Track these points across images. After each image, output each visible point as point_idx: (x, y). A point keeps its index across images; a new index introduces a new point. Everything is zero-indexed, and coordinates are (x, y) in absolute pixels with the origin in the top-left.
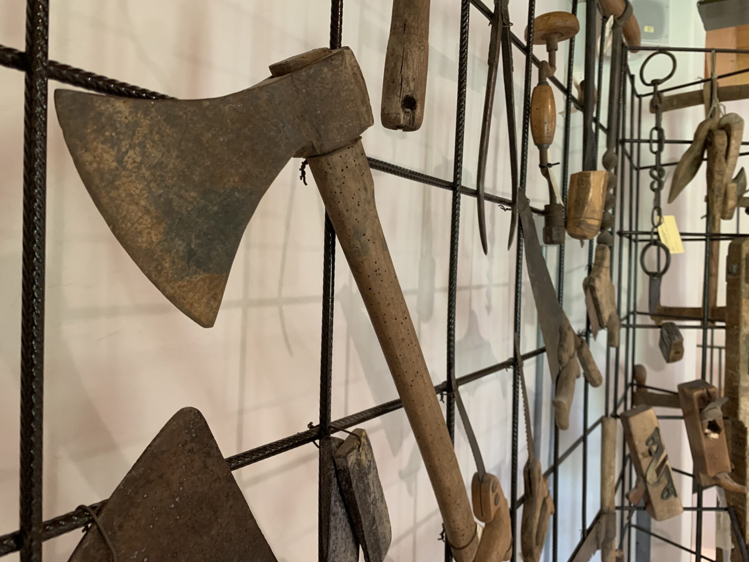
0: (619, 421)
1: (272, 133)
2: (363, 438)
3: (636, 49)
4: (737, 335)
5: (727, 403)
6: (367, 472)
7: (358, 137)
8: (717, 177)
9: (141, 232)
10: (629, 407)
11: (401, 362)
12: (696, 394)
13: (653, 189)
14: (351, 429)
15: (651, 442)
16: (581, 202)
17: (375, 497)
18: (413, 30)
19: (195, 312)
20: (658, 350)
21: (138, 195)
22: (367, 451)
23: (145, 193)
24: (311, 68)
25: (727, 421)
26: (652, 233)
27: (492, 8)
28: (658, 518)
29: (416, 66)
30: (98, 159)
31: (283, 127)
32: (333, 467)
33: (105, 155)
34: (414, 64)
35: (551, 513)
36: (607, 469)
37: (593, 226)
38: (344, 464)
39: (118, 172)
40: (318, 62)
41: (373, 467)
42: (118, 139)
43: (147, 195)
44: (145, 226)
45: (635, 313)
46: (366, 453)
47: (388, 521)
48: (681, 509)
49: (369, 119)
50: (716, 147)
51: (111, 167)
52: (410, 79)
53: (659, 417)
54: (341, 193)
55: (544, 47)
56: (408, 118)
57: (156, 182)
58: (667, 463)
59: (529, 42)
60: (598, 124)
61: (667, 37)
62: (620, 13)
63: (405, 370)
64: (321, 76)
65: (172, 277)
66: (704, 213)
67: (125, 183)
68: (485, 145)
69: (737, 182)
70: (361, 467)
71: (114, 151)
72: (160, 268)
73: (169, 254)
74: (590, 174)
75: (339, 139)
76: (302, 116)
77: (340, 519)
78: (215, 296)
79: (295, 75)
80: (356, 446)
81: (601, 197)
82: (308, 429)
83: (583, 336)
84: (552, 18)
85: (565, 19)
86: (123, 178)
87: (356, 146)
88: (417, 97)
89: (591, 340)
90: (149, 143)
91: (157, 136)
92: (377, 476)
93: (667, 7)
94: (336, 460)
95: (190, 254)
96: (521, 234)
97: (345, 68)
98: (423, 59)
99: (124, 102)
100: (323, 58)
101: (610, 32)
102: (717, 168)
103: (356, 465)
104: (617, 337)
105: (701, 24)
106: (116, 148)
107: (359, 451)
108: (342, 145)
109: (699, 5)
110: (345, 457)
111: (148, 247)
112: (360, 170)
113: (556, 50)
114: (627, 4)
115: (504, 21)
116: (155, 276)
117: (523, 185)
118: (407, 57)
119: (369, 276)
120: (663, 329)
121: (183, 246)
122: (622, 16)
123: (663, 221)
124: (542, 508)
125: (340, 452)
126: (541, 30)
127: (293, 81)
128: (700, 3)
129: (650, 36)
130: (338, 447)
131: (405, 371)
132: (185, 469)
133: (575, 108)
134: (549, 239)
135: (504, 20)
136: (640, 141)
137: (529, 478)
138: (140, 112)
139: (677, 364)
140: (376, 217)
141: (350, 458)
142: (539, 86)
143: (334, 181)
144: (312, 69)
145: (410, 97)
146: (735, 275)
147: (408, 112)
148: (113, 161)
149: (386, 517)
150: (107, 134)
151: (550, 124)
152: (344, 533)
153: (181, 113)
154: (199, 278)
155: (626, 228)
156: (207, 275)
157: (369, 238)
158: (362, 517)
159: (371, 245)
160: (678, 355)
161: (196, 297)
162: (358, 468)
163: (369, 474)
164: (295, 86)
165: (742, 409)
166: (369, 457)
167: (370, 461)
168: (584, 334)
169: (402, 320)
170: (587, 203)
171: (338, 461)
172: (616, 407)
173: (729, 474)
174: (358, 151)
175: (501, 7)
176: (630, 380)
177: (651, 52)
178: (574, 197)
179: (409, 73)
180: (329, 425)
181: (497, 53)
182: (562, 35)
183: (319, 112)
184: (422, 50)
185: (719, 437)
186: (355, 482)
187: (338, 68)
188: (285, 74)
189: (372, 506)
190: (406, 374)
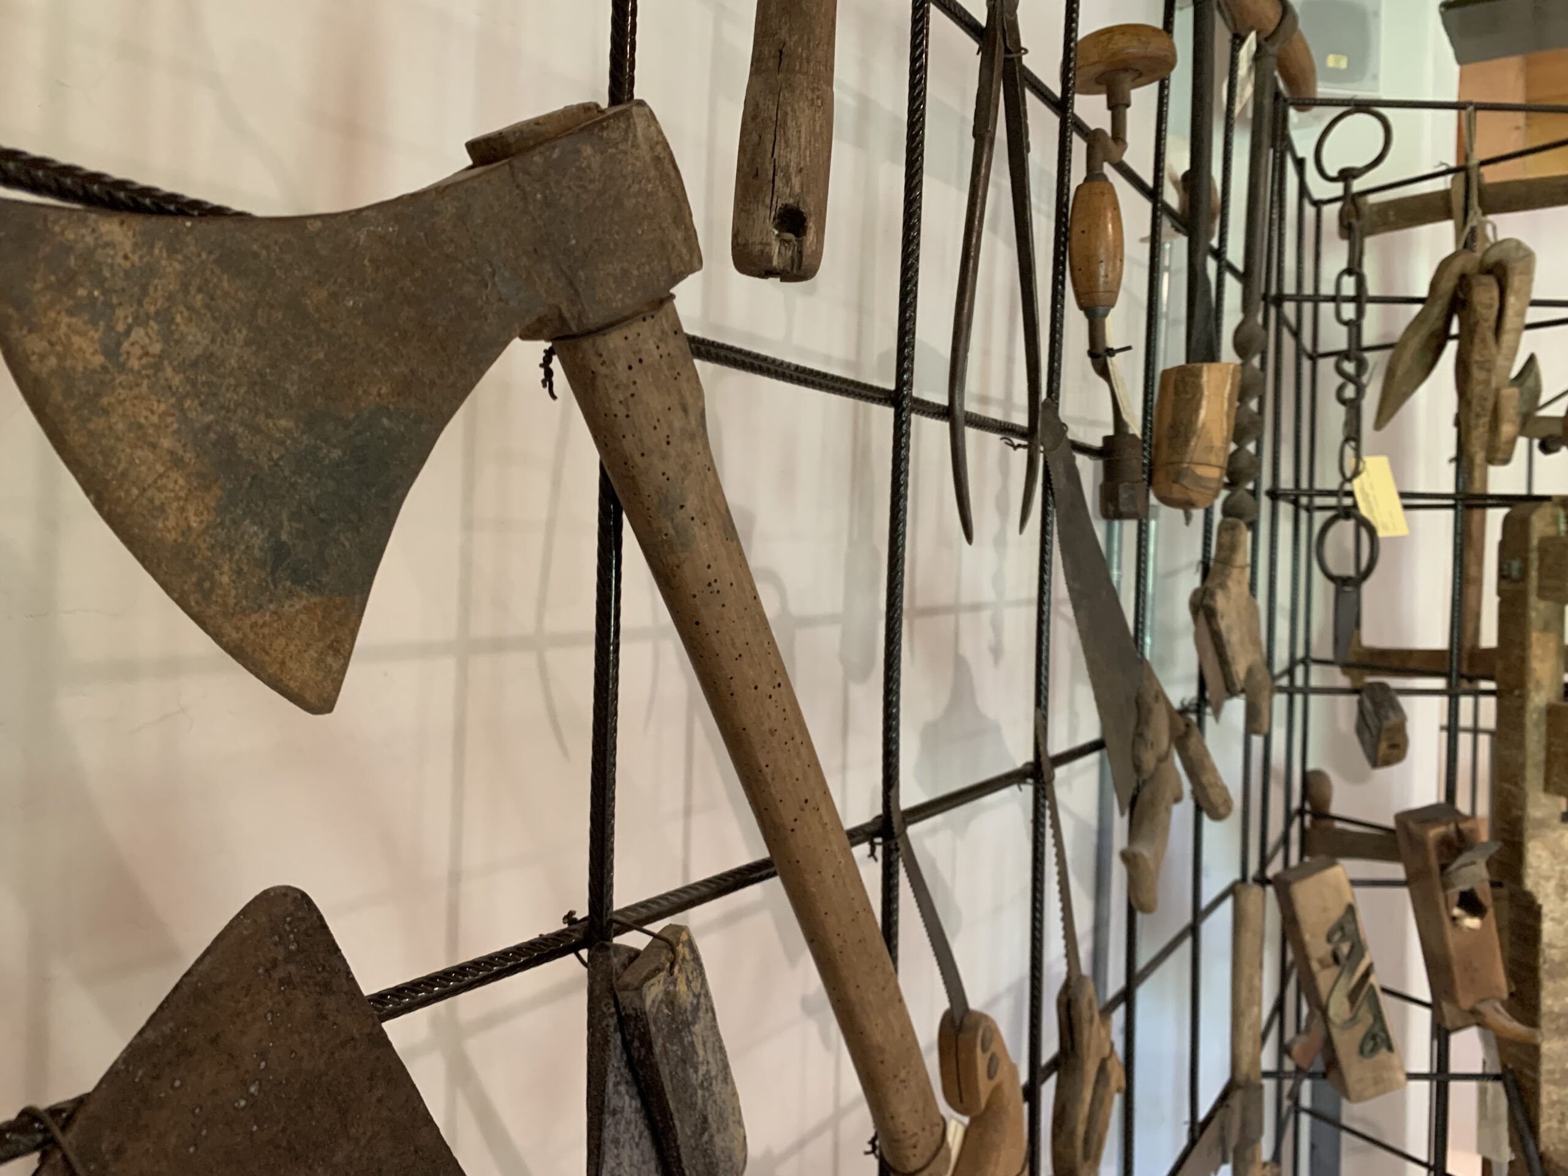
0: (1270, 890)
1: (468, 290)
2: (681, 945)
3: (1306, 103)
4: (1521, 709)
5: (1499, 852)
6: (690, 1018)
7: (664, 295)
8: (1477, 374)
9: (162, 508)
10: (1294, 860)
11: (770, 780)
12: (1434, 833)
13: (1342, 401)
14: (656, 927)
15: (1337, 937)
16: (1182, 429)
17: (708, 1071)
18: (798, 64)
19: (291, 679)
20: (1355, 740)
21: (156, 427)
22: (692, 973)
23: (172, 423)
24: (554, 148)
25: (1498, 890)
26: (1340, 494)
27: (981, 16)
28: (1353, 1096)
29: (806, 141)
30: (59, 348)
31: (493, 274)
32: (613, 1010)
33: (77, 340)
34: (799, 138)
35: (1118, 1091)
36: (1244, 993)
37: (1209, 479)
38: (638, 1004)
39: (108, 377)
40: (569, 134)
41: (704, 1007)
42: (108, 305)
43: (176, 426)
44: (172, 495)
45: (1307, 661)
46: (688, 978)
47: (740, 1123)
48: (1402, 1077)
49: (691, 257)
50: (1475, 311)
51: (90, 367)
52: (793, 169)
53: (1355, 883)
54: (627, 416)
55: (1102, 99)
56: (790, 253)
57: (198, 397)
58: (1373, 979)
59: (1065, 89)
60: (1223, 263)
61: (1375, 77)
62: (1272, 28)
63: (778, 797)
64: (578, 164)
65: (236, 604)
66: (1452, 452)
67: (125, 400)
68: (966, 311)
69: (1520, 386)
70: (676, 1009)
71: (96, 331)
72: (207, 585)
73: (228, 555)
74: (1200, 370)
75: (619, 301)
76: (536, 251)
77: (628, 1123)
78: (335, 644)
79: (516, 163)
80: (663, 965)
81: (1225, 419)
82: (566, 926)
83: (1192, 712)
84: (1116, 37)
85: (1144, 39)
86: (120, 390)
87: (661, 313)
88: (808, 207)
89: (1209, 720)
90: (181, 313)
91: (199, 297)
92: (714, 1027)
93: (1376, 14)
94: (618, 993)
95: (279, 552)
96: (1050, 499)
97: (633, 146)
98: (821, 126)
99: (122, 223)
100: (583, 125)
101: (1250, 69)
102: (1476, 357)
103: (663, 1006)
104: (1265, 713)
105: (1449, 51)
106: (102, 323)
107: (672, 974)
108: (626, 313)
109: (1443, 9)
110: (638, 989)
111: (180, 540)
112: (672, 367)
113: (1128, 105)
114: (1286, 9)
115: (1008, 45)
116: (197, 602)
117: (1053, 395)
118: (785, 122)
119: (694, 596)
120: (1364, 695)
121: (261, 536)
122: (1274, 33)
123: (1364, 468)
124: (1097, 1081)
125: (628, 978)
126: (1094, 63)
127: (513, 175)
128: (1446, 7)
129: (1337, 76)
130: (625, 967)
131: (778, 799)
132: (272, 1020)
133: (1172, 230)
134: (1111, 508)
135: (1008, 41)
136: (1317, 299)
137: (1069, 1018)
138: (159, 245)
139: (1395, 769)
140: (709, 469)
141: (649, 988)
142: (1087, 185)
143: (611, 391)
144: (557, 150)
145: (792, 209)
146: (1515, 581)
147: (788, 242)
148: (93, 354)
149: (734, 1114)
150: (82, 292)
151: (1111, 263)
152: (637, 1152)
153: (255, 247)
154: (298, 607)
155: (1286, 481)
156: (316, 599)
157: (694, 515)
158: (676, 1116)
159: (697, 530)
160: (1395, 752)
161: (292, 648)
162: (669, 1010)
163: (694, 1023)
164: (518, 186)
165: (1531, 867)
166: (696, 985)
167: (697, 996)
168: (1193, 708)
169: (770, 690)
170: (1194, 433)
171: (624, 997)
172: (1264, 862)
173: (1503, 1003)
174: (666, 326)
175: (1002, 13)
176: (1296, 803)
177: (1340, 110)
178: (1167, 420)
179: (790, 157)
180: (609, 917)
181: (992, 113)
182: (1140, 75)
183: (573, 242)
184: (819, 107)
185: (1483, 925)
186: (660, 1041)
187: (616, 146)
188: (496, 160)
189: (700, 1092)
190: (780, 805)
